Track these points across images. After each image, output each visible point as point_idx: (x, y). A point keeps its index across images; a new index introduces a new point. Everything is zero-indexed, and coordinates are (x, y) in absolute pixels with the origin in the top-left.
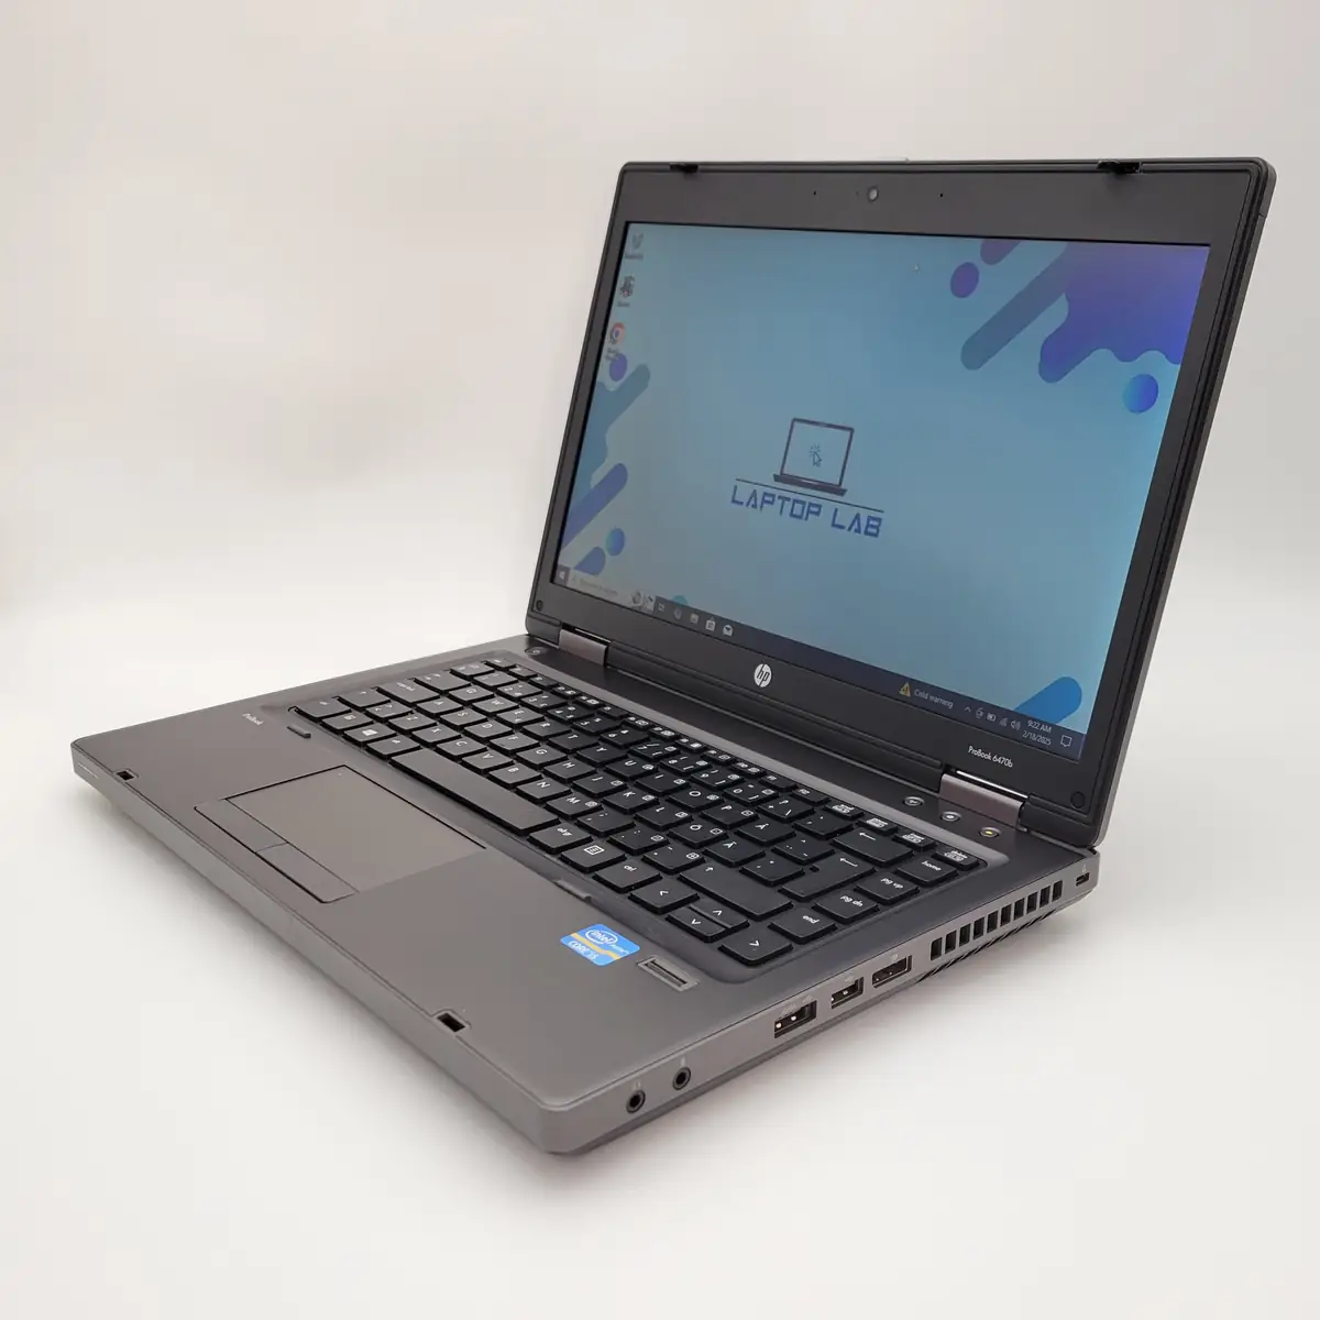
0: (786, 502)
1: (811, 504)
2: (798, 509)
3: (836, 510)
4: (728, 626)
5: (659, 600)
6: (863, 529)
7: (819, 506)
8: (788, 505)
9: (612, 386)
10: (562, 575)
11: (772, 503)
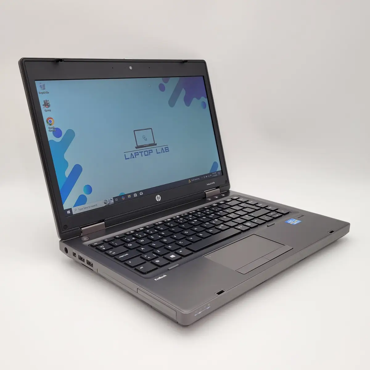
0: (142, 153)
1: (149, 151)
4: (141, 192)
6: (165, 151)
7: (152, 150)
9: (58, 140)
10: (69, 212)
11: (138, 155)
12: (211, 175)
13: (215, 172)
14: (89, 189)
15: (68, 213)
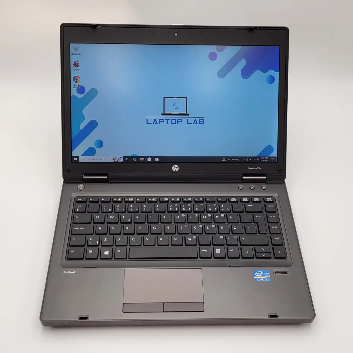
1: (177, 120)
2: (173, 122)
3: (187, 120)
4: (157, 158)
5: (125, 157)
6: (198, 122)
8: (169, 121)
9: (80, 96)
10: (76, 159)
12: (258, 159)
13: (266, 157)
14: (100, 144)
15: (75, 160)
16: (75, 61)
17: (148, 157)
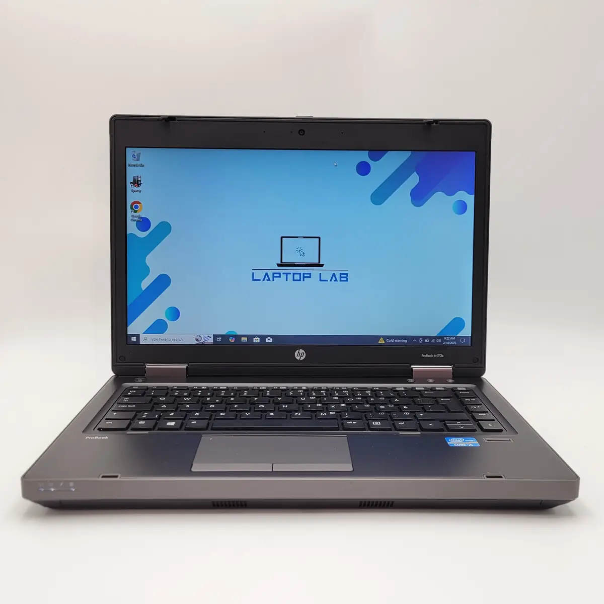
0: (288, 275)
1: (304, 274)
2: (297, 277)
3: (320, 274)
4: (269, 338)
5: (215, 336)
6: (338, 279)
7: (310, 274)
8: (290, 277)
9: (142, 235)
10: (134, 339)
11: (280, 277)
12: (439, 341)
13: (452, 337)
14: (175, 314)
15: (132, 340)
16: (134, 177)
17: (254, 336)
